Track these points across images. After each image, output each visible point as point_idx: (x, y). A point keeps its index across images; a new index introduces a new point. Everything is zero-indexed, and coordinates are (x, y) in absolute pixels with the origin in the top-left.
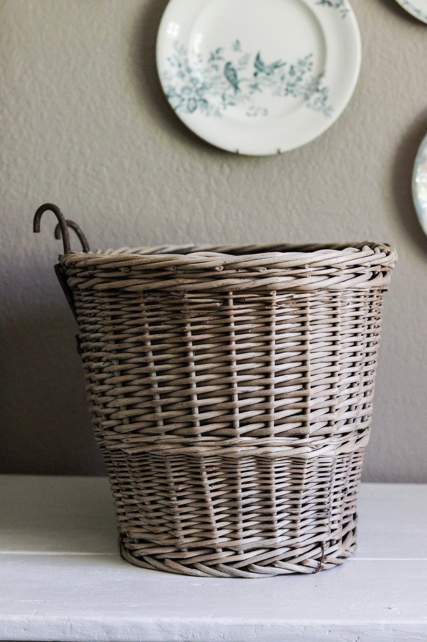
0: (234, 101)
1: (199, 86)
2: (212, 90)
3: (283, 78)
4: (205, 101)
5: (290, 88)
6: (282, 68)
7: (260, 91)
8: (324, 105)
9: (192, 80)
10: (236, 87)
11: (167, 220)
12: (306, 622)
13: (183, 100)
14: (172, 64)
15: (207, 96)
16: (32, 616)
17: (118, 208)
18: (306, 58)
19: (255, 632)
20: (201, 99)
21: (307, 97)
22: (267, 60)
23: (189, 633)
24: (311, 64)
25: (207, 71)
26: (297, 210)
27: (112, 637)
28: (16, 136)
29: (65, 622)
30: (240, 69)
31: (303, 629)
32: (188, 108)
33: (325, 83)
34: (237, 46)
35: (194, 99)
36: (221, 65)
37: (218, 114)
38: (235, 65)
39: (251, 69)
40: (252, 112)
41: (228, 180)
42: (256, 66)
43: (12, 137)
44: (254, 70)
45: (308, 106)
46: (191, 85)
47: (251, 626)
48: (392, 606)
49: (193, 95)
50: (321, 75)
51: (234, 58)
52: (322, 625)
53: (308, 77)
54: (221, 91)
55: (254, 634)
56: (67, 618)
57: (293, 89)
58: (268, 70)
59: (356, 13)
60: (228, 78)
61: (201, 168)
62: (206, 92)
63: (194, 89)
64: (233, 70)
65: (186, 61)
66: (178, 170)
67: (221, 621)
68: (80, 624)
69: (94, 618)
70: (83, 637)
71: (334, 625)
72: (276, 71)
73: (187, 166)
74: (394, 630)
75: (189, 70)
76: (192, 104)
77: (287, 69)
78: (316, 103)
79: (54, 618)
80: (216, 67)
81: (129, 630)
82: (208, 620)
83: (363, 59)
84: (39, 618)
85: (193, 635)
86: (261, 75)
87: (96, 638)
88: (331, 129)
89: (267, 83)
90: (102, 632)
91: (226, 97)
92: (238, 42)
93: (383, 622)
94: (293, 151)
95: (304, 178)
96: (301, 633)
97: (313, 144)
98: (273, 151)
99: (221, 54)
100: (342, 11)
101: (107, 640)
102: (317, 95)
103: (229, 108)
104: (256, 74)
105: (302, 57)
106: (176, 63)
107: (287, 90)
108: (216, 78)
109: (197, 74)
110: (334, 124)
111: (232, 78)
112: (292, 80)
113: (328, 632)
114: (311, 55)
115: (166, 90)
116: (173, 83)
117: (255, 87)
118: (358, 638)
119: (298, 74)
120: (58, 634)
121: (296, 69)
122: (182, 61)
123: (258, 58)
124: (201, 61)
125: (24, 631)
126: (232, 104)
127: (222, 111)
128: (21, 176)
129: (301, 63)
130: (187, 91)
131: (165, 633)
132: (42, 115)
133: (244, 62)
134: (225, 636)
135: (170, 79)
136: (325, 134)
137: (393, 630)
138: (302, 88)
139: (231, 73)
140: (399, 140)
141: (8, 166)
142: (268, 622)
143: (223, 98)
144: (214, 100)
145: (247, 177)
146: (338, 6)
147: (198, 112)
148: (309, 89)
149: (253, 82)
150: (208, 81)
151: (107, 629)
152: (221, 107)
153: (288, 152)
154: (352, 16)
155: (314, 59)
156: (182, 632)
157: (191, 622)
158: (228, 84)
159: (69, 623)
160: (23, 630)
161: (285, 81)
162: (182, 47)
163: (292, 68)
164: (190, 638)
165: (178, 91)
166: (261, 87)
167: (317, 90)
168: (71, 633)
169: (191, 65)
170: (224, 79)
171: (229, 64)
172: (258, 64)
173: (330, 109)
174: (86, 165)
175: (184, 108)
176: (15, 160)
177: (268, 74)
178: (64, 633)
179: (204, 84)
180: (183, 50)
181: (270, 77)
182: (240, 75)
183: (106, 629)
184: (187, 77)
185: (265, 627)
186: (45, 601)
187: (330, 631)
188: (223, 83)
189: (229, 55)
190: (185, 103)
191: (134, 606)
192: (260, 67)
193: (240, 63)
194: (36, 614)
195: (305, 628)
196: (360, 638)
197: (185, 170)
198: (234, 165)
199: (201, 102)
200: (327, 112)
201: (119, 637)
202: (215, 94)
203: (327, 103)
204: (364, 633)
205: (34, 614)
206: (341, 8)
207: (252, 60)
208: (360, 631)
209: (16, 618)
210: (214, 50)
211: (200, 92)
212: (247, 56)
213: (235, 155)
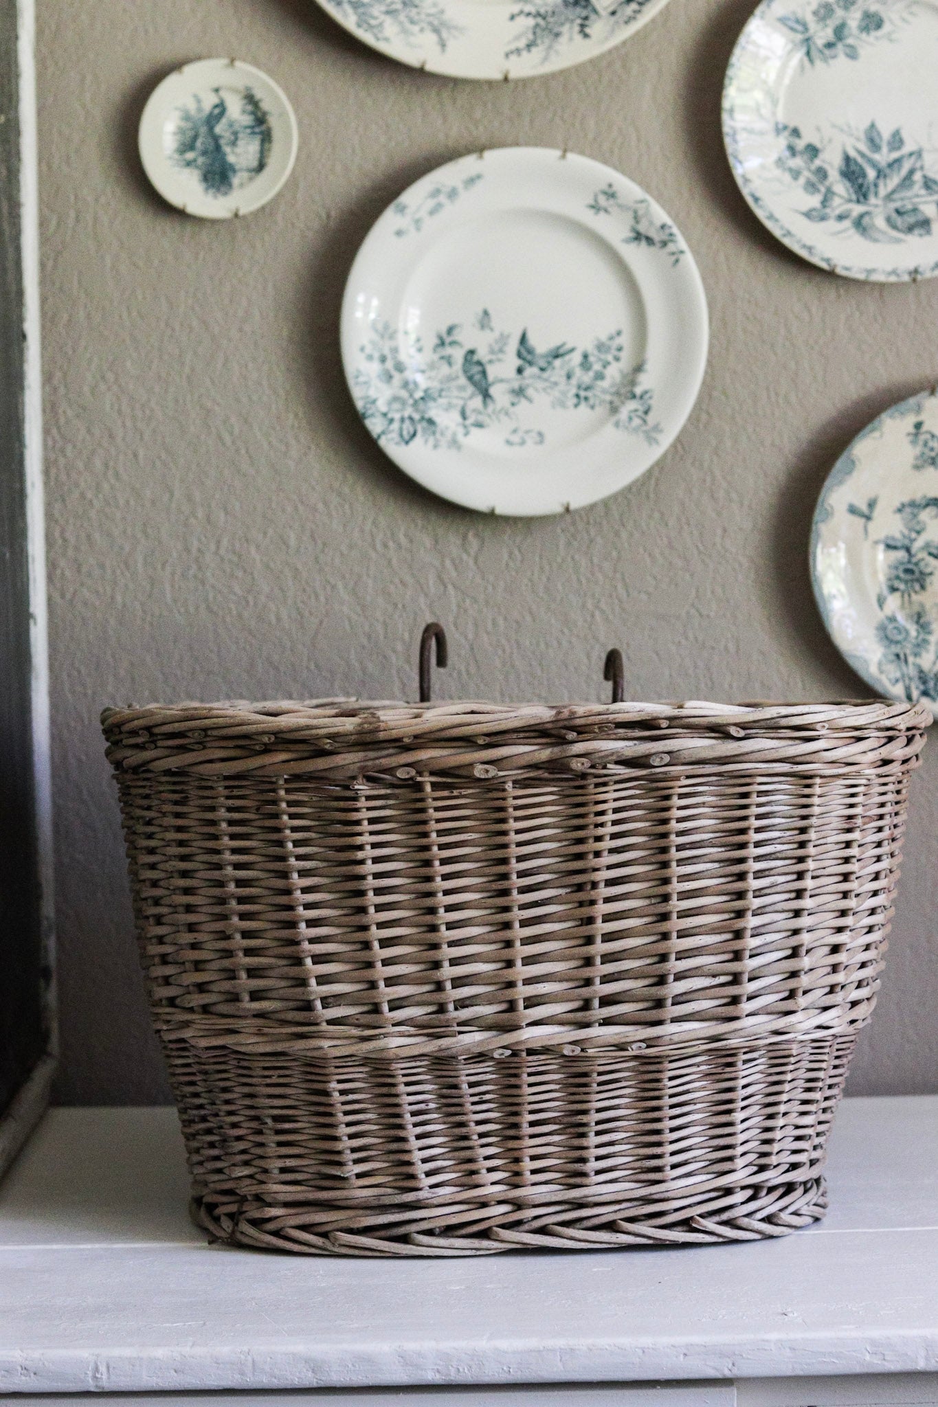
0: (483, 419)
1: (419, 394)
2: (442, 401)
3: (569, 377)
4: (431, 422)
5: (583, 394)
6: (567, 358)
7: (530, 400)
8: (645, 421)
9: (405, 385)
10: (486, 395)
11: (369, 637)
12: (646, 1341)
13: (391, 421)
14: (370, 358)
15: (434, 412)
16: (188, 1349)
17: (279, 619)
18: (611, 338)
19: (561, 1360)
20: (423, 418)
21: (614, 410)
22: (541, 344)
23: (450, 1368)
24: (620, 349)
25: (432, 366)
26: (603, 612)
27: (323, 1378)
28: (89, 495)
29: (242, 1357)
30: (491, 362)
31: (640, 1352)
32: (401, 435)
33: (645, 382)
34: (485, 319)
35: (411, 418)
36: (458, 355)
37: (454, 443)
39: (511, 361)
40: (516, 438)
41: (476, 562)
42: (519, 355)
43: (83, 496)
44: (518, 362)
45: (617, 425)
46: (404, 394)
47: (553, 1351)
48: (789, 1310)
49: (408, 411)
50: (638, 368)
51: (481, 342)
52: (672, 1346)
53: (614, 373)
54: (461, 402)
55: (560, 1364)
56: (245, 1349)
57: (589, 394)
58: (542, 363)
59: (696, 253)
60: (470, 378)
61: (428, 542)
62: (431, 404)
63: (411, 401)
64: (479, 363)
65: (395, 350)
66: (385, 546)
67: (504, 1344)
68: (269, 1359)
69: (292, 1348)
70: (273, 1379)
71: (692, 1345)
72: (557, 362)
73: (403, 541)
74: (793, 1349)
75: (400, 368)
76: (407, 426)
77: (576, 358)
78: (630, 419)
79: (224, 1350)
80: (449, 360)
81: (350, 1366)
82: (483, 1344)
83: (713, 336)
84: (199, 1351)
85: (458, 1369)
86: (530, 371)
87: (296, 1381)
88: (660, 465)
89: (540, 385)
90: (305, 1371)
91: (468, 413)
92: (486, 313)
93: (774, 1336)
94: (592, 507)
95: (614, 554)
96: (638, 1359)
98: (558, 509)
99: (458, 336)
100: (673, 254)
101: (315, 1384)
102: (632, 405)
103: (474, 431)
104: (520, 371)
105: (603, 337)
106: (376, 355)
107: (577, 396)
108: (450, 379)
109: (414, 373)
110: (665, 456)
111: (477, 377)
112: (587, 378)
113: (682, 1356)
114: (619, 333)
115: (359, 405)
116: (372, 393)
117: (520, 392)
118: (733, 1365)
119: (597, 367)
120: (233, 1377)
121: (592, 359)
122: (386, 352)
123: (523, 339)
124: (420, 350)
125: (175, 1374)
126: (479, 425)
127: (460, 437)
128: (102, 566)
129: (601, 347)
130: (396, 406)
131: (411, 1368)
132: (135, 456)
133: (498, 350)
134: (511, 1370)
135: (367, 384)
136: (649, 474)
137: (790, 1348)
138: (604, 391)
139: (476, 369)
140: (782, 478)
141: (77, 549)
142: (581, 1343)
143: (464, 415)
144: (447, 420)
145: (511, 554)
146: (664, 244)
147: (419, 440)
148: (618, 393)
149: (516, 385)
150: (435, 385)
151: (314, 1365)
152: (461, 431)
153: (584, 508)
154: (689, 259)
155: (625, 340)
156: (439, 1365)
157: (454, 1348)
158: (470, 389)
159: (249, 1358)
160: (173, 1372)
161: (574, 381)
162: (386, 327)
163: (586, 356)
164: (453, 1375)
165: (382, 405)
166: (530, 392)
167: (634, 397)
168: (254, 1374)
169: (403, 357)
170: (463, 380)
171: (472, 352)
172: (524, 353)
173: (657, 428)
174: (218, 543)
175: (395, 435)
176: (89, 537)
177: (542, 369)
178: (242, 1375)
179: (426, 391)
180: (387, 331)
181: (545, 375)
182: (492, 372)
183: (312, 1365)
184: (397, 378)
185: (578, 1352)
186: (204, 1324)
187: (685, 1355)
188: (462, 388)
189: (471, 337)
190: (395, 426)
191: (356, 1325)
192: (529, 357)
193: (492, 352)
194: (193, 1345)
195: (644, 1352)
196: (736, 1364)
197: (399, 546)
198: (487, 534)
199: (424, 424)
200: (650, 437)
201: (334, 1378)
202: (449, 407)
203: (651, 418)
204: (742, 1356)
205: (191, 1344)
206: (671, 247)
207: (514, 344)
208: (737, 1353)
209: (160, 1353)
210: (443, 330)
211: (421, 405)
212: (503, 339)
213: (490, 517)
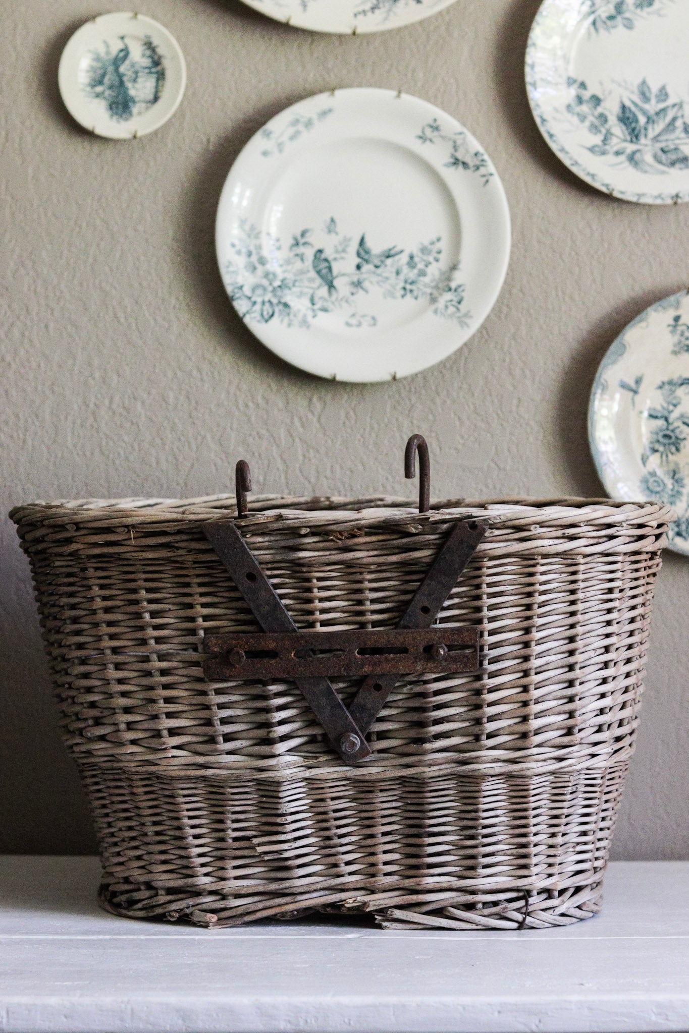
0: (328, 305)
1: (277, 283)
2: (295, 289)
3: (398, 273)
4: (286, 305)
5: (408, 287)
7: (366, 291)
8: (458, 309)
9: (266, 275)
10: (331, 286)
12: (467, 1000)
13: (255, 303)
14: (239, 253)
15: (288, 298)
16: (77, 999)
17: (158, 462)
18: (432, 243)
19: (394, 1014)
20: (280, 302)
21: (433, 300)
22: (376, 247)
23: (300, 1019)
24: (439, 252)
25: (288, 262)
27: (191, 1026)
29: (123, 1006)
30: (335, 259)
32: (262, 315)
33: (459, 278)
34: (332, 225)
35: (270, 302)
36: (309, 253)
37: (304, 323)
38: (329, 253)
39: (352, 259)
40: (354, 321)
41: (319, 421)
42: (359, 255)
45: (436, 311)
46: (265, 282)
47: (388, 1006)
48: (585, 982)
49: (268, 296)
50: (454, 267)
51: (328, 244)
52: (489, 1004)
53: (434, 271)
54: (310, 291)
55: (393, 1018)
56: (126, 999)
57: (413, 287)
58: (377, 262)
59: (503, 180)
60: (319, 272)
61: (281, 404)
62: (287, 291)
63: (270, 289)
64: (326, 260)
65: (259, 247)
66: (247, 406)
67: (346, 1000)
68: (145, 1008)
69: (165, 999)
70: (149, 1026)
71: (505, 1004)
72: (389, 261)
73: (259, 399)
74: (590, 1009)
75: (262, 261)
76: (267, 309)
77: (404, 259)
78: (447, 307)
79: (108, 999)
80: (302, 257)
81: (214, 1015)
82: (328, 1000)
84: (87, 1000)
85: (306, 1021)
87: (168, 1028)
88: (469, 346)
89: (375, 279)
90: (176, 1019)
91: (316, 299)
92: (333, 220)
93: (575, 998)
94: (414, 377)
95: (431, 417)
96: (459, 1015)
97: (442, 366)
98: (386, 377)
99: (309, 238)
100: (484, 176)
101: (184, 1031)
102: (448, 296)
103: (321, 314)
104: (358, 267)
105: (426, 243)
106: (244, 250)
107: (404, 289)
108: (302, 272)
109: (274, 266)
110: (474, 336)
111: (324, 272)
112: (412, 274)
113: (496, 1014)
114: (439, 240)
115: (229, 289)
116: (240, 280)
117: (358, 284)
118: (540, 1021)
119: (421, 266)
120: (114, 1022)
121: (416, 259)
122: (252, 248)
123: (362, 242)
124: (279, 248)
125: (65, 1020)
126: (325, 310)
127: (310, 319)
129: (424, 250)
130: (259, 291)
131: (266, 1018)
132: (47, 327)
133: (342, 250)
134: (351, 1022)
135: (235, 273)
136: (460, 351)
137: (588, 1008)
138: (425, 285)
139: (324, 265)
140: (567, 361)
142: (412, 1000)
143: (313, 302)
144: (300, 305)
145: (347, 414)
146: (477, 168)
147: (276, 320)
148: (437, 287)
149: (355, 279)
150: (290, 276)
151: (184, 1014)
152: (310, 314)
153: (405, 378)
154: (497, 182)
155: (443, 245)
156: (290, 1016)
157: (304, 1002)
158: (318, 281)
159: (129, 1007)
160: (63, 1017)
161: (402, 277)
162: (252, 228)
163: (412, 257)
164: (302, 1026)
165: (247, 291)
166: (366, 284)
167: (450, 290)
168: (132, 1021)
169: (265, 253)
170: (313, 274)
171: (320, 251)
172: (363, 253)
173: (467, 315)
174: (111, 400)
175: (257, 315)
177: (377, 267)
178: (122, 1021)
179: (283, 281)
180: (254, 233)
181: (379, 271)
182: (336, 267)
183: (182, 1014)
184: (260, 270)
185: (409, 1006)
186: (90, 983)
187: (499, 1012)
188: (311, 280)
189: (320, 239)
190: (258, 307)
192: (366, 257)
193: (337, 251)
194: (81, 996)
195: (464, 1009)
196: (542, 1021)
197: (258, 406)
198: (328, 398)
199: (281, 307)
200: (463, 320)
201: (200, 1025)
202: (301, 295)
203: (463, 307)
204: (547, 1014)
205: (79, 994)
206: (482, 170)
207: (354, 246)
208: (543, 1011)
209: (53, 1001)
210: (298, 233)
211: (279, 292)
212: (346, 241)
213: (331, 384)
